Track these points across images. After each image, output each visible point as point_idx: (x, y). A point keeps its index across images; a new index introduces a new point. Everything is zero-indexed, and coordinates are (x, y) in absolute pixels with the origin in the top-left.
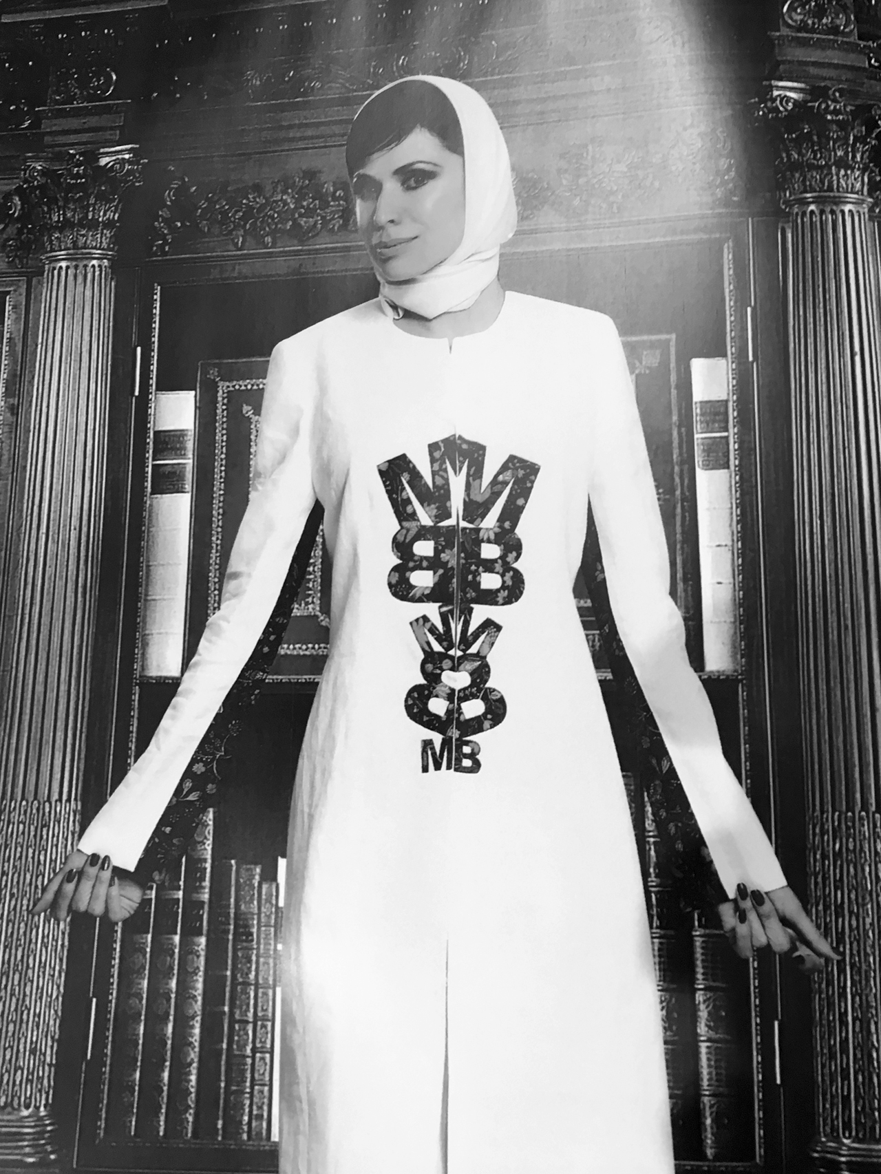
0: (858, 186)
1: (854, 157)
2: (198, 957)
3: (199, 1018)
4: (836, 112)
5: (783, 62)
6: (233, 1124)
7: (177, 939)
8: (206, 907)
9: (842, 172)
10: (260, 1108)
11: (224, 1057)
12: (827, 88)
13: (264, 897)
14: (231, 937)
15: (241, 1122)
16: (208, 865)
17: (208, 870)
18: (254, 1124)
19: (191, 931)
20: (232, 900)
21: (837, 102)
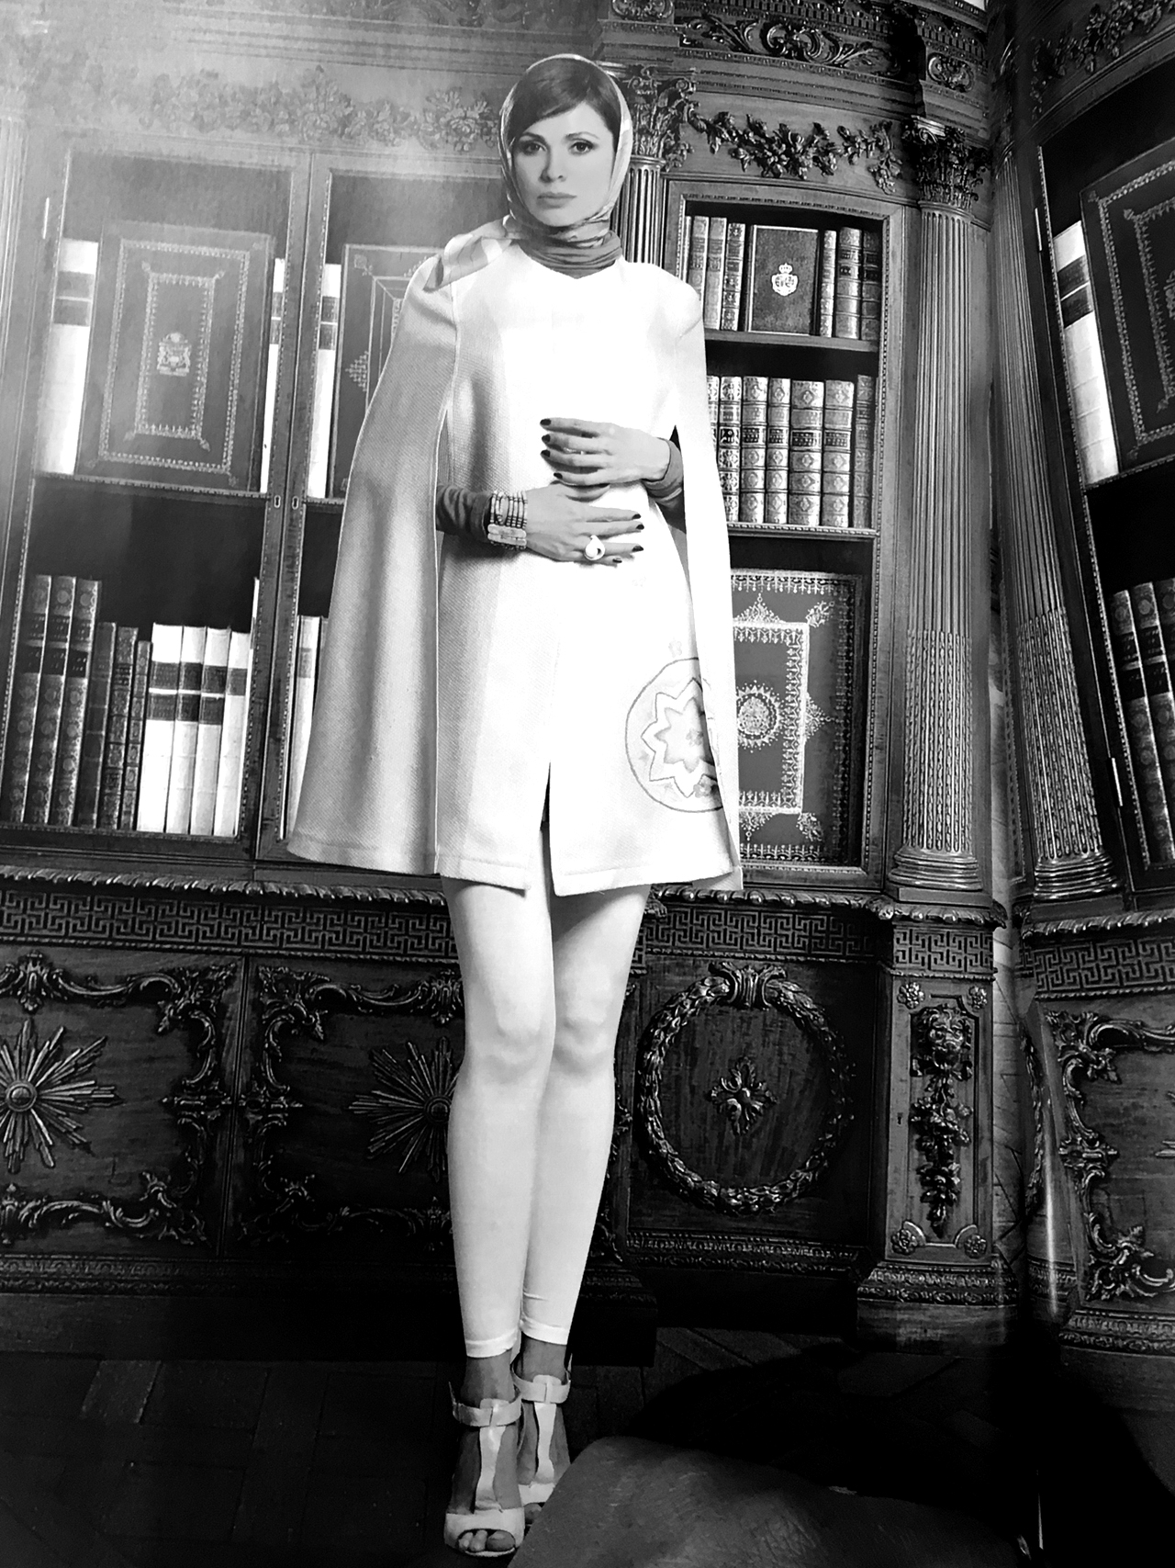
0: (655, 150)
1: (655, 124)
2: (81, 693)
3: (80, 739)
4: (646, 88)
5: (608, 45)
6: (104, 818)
7: (63, 679)
8: (89, 657)
9: (643, 139)
10: (129, 806)
11: (100, 768)
12: (641, 67)
13: (139, 652)
14: (109, 681)
15: (112, 816)
16: (92, 626)
17: (92, 629)
18: (123, 818)
19: (75, 673)
20: (112, 653)
21: (648, 79)
